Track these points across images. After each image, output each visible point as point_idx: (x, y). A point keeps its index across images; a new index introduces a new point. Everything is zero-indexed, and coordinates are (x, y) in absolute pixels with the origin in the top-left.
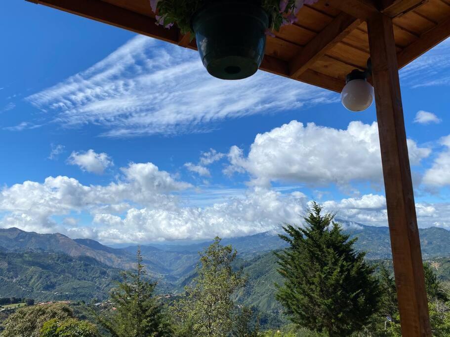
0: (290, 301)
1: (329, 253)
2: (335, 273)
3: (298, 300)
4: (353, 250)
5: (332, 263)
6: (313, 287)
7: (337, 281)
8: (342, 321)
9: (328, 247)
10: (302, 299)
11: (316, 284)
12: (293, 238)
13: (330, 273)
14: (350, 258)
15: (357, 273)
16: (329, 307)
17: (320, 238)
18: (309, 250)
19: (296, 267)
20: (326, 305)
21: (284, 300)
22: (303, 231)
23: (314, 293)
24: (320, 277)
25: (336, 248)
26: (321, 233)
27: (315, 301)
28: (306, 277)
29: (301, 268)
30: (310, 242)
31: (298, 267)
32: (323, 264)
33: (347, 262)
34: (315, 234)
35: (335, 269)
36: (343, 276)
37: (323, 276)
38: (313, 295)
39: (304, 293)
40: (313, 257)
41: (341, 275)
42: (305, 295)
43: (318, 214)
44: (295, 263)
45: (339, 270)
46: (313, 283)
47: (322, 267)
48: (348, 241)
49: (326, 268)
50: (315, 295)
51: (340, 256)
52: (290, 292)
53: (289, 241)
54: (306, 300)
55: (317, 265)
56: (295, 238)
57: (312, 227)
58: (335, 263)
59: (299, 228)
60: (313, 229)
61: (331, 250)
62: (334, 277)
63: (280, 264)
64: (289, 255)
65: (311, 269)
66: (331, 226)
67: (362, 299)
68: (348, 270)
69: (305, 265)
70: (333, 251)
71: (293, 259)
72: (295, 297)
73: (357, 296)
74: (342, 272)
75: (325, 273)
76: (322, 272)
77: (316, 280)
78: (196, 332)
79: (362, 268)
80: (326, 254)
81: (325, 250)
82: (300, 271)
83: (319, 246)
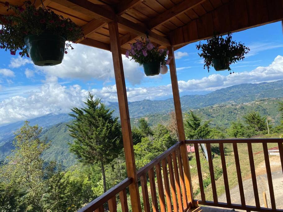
0: (79, 151)
1: (100, 120)
2: (104, 130)
3: (84, 149)
4: (111, 117)
5: (102, 125)
6: (92, 140)
7: (105, 134)
8: (108, 155)
9: (99, 117)
10: (86, 148)
11: (94, 138)
12: (78, 115)
13: (101, 131)
14: (111, 122)
15: (115, 129)
16: (101, 149)
17: (94, 113)
18: (88, 120)
19: (81, 131)
20: (100, 148)
21: (75, 151)
22: (84, 110)
23: (93, 144)
24: (96, 134)
25: (103, 117)
26: (94, 110)
27: (93, 148)
28: (87, 135)
29: (84, 131)
30: (89, 115)
31: (82, 131)
32: (97, 127)
33: (109, 124)
34: (91, 111)
35: (103, 129)
36: (108, 131)
37: (97, 133)
38: (92, 145)
39: (87, 145)
40: (91, 124)
41: (107, 131)
42: (88, 146)
43: (92, 99)
44: (80, 129)
45: (106, 128)
46: (92, 138)
47: (96, 129)
48: (109, 113)
49: (98, 129)
50: (93, 145)
51: (106, 121)
52: (78, 145)
53: (75, 117)
54: (88, 148)
55: (94, 128)
56: (79, 115)
57: (89, 107)
58: (103, 125)
59: (82, 109)
60: (90, 108)
61: (101, 119)
62: (103, 133)
63: (71, 131)
64: (76, 125)
65: (90, 131)
66: (99, 105)
67: (118, 142)
68: (111, 128)
69: (86, 129)
70: (102, 119)
71: (79, 127)
72: (82, 148)
73: (116, 140)
74: (107, 129)
75: (98, 132)
76: (96, 131)
77: (94, 136)
78: (19, 183)
79: (117, 125)
80: (98, 121)
81: (97, 119)
82: (84, 133)
83: (94, 118)
